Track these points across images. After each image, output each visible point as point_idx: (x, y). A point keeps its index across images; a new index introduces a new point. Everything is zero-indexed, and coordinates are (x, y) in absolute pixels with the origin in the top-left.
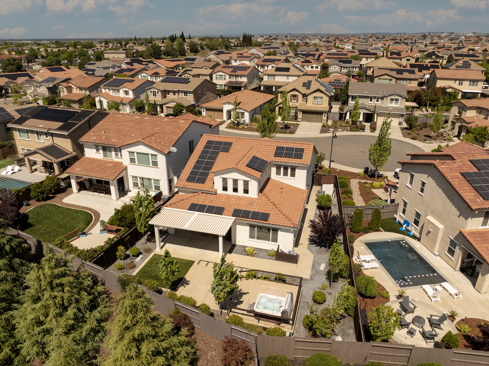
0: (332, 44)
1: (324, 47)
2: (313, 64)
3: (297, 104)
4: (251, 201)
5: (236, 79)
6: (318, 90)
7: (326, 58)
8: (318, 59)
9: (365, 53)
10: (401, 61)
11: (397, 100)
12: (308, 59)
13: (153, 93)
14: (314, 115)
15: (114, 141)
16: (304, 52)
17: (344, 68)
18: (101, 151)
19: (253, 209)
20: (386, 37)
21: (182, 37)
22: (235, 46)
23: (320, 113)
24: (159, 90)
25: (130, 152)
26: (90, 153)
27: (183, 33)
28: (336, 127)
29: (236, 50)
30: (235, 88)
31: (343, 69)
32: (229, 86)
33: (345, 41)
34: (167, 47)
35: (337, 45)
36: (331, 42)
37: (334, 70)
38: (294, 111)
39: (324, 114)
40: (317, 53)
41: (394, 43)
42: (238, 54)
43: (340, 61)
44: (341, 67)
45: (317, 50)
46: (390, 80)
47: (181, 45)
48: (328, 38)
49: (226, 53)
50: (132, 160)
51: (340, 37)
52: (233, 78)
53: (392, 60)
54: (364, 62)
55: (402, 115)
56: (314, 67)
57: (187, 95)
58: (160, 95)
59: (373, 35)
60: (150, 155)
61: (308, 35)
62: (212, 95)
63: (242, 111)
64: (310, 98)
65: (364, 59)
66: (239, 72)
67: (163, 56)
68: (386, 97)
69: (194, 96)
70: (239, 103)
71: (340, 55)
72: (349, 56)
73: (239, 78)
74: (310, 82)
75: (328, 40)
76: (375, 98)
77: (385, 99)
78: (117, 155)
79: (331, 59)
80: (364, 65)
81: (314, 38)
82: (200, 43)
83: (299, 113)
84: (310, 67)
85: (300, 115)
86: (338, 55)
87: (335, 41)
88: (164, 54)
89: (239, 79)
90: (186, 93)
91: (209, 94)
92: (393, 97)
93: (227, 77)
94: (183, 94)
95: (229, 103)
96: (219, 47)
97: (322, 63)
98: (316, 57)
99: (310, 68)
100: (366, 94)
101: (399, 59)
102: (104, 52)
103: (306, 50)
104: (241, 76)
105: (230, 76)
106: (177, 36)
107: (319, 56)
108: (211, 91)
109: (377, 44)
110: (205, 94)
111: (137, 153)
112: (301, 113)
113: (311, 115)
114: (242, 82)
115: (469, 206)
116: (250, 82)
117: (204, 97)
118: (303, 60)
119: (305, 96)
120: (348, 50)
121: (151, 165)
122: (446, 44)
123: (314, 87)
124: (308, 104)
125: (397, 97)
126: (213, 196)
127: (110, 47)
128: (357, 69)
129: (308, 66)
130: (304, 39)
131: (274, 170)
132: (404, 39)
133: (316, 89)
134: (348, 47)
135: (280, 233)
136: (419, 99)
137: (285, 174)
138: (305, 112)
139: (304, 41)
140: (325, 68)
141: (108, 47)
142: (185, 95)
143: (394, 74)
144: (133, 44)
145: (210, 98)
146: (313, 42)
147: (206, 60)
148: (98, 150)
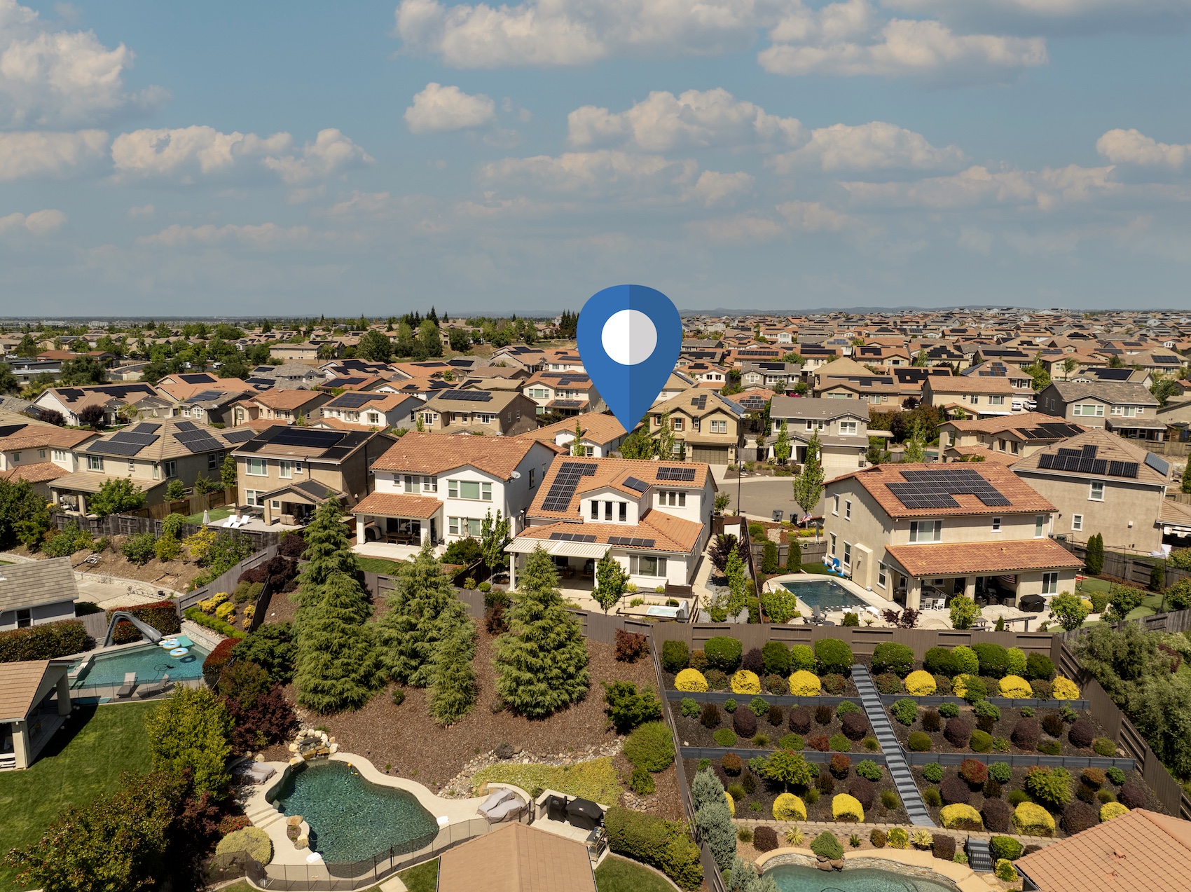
0: (752, 333)
1: (734, 340)
2: (712, 371)
3: (683, 435)
4: (631, 529)
5: (567, 397)
6: (719, 410)
7: (737, 360)
8: (721, 362)
9: (815, 350)
10: (882, 364)
11: (853, 425)
12: (699, 361)
13: (427, 417)
14: (713, 452)
15: (425, 467)
16: (693, 350)
17: (770, 377)
18: (402, 483)
19: (633, 536)
20: (867, 317)
21: (432, 317)
22: (545, 337)
23: (723, 448)
24: (437, 412)
25: (450, 481)
26: (383, 486)
27: (433, 310)
28: (751, 471)
29: (549, 345)
30: (565, 412)
31: (768, 379)
32: (555, 409)
33: (779, 326)
34: (402, 338)
35: (761, 335)
36: (749, 330)
37: (752, 381)
38: (678, 446)
39: (730, 450)
40: (719, 352)
41: (878, 331)
42: (557, 353)
43: (762, 366)
44: (765, 376)
45: (720, 345)
46: (849, 395)
47: (433, 334)
48: (744, 322)
49: (533, 351)
50: (453, 493)
51: (769, 319)
52: (562, 395)
53: (862, 363)
54: (810, 366)
55: (863, 450)
56: (714, 377)
57: (487, 421)
58: (440, 421)
59: (841, 313)
60: (481, 484)
61: (702, 313)
62: (529, 421)
63: (589, 444)
64: (706, 423)
65: (811, 362)
66: (573, 385)
67: (393, 357)
68: (834, 420)
69: (501, 422)
70: (584, 433)
71: (764, 354)
72: (780, 356)
73: (574, 394)
74: (704, 398)
75: (743, 324)
76: (815, 422)
77: (832, 423)
78: (427, 487)
79: (745, 362)
80: (811, 372)
81: (713, 320)
82: (474, 331)
83: (687, 448)
84: (705, 376)
85: (689, 452)
86: (761, 354)
87: (757, 326)
88: (396, 353)
89: (574, 397)
90: (486, 417)
91: (525, 420)
92: (845, 420)
93: (551, 392)
94: (481, 418)
95: (566, 431)
96: (512, 340)
97: (728, 370)
98: (717, 359)
99: (704, 379)
100: (799, 415)
101: (878, 360)
102: (272, 346)
103: (697, 345)
104: (577, 391)
105: (557, 391)
106: (420, 317)
107: (724, 356)
108: (527, 415)
109: (842, 332)
110: (519, 420)
111: (462, 482)
112: (691, 448)
113: (708, 452)
114: (579, 403)
115: (889, 515)
116: (594, 401)
117: (516, 425)
118: (692, 364)
119: (696, 420)
120: (783, 346)
121: (481, 498)
122: (983, 333)
123: (710, 406)
124: (702, 434)
125: (852, 421)
126: (578, 526)
127: (278, 336)
128: (796, 380)
129: (701, 375)
130: (693, 323)
131: (656, 497)
132: (901, 322)
133: (715, 407)
134: (784, 338)
135: (669, 562)
136: (898, 427)
137: (672, 503)
138: (697, 446)
139: (693, 327)
140: (734, 378)
141: (274, 337)
142: (484, 421)
143: (855, 385)
144: (324, 330)
145: (526, 428)
146: (711, 329)
147: (493, 364)
148: (397, 482)
